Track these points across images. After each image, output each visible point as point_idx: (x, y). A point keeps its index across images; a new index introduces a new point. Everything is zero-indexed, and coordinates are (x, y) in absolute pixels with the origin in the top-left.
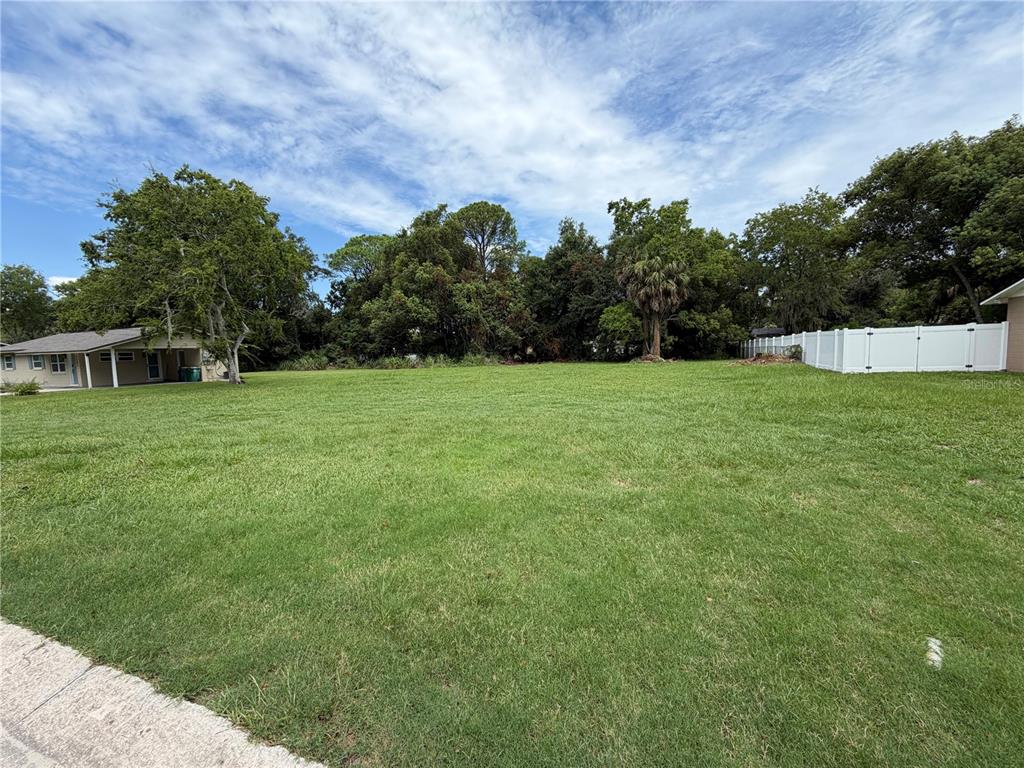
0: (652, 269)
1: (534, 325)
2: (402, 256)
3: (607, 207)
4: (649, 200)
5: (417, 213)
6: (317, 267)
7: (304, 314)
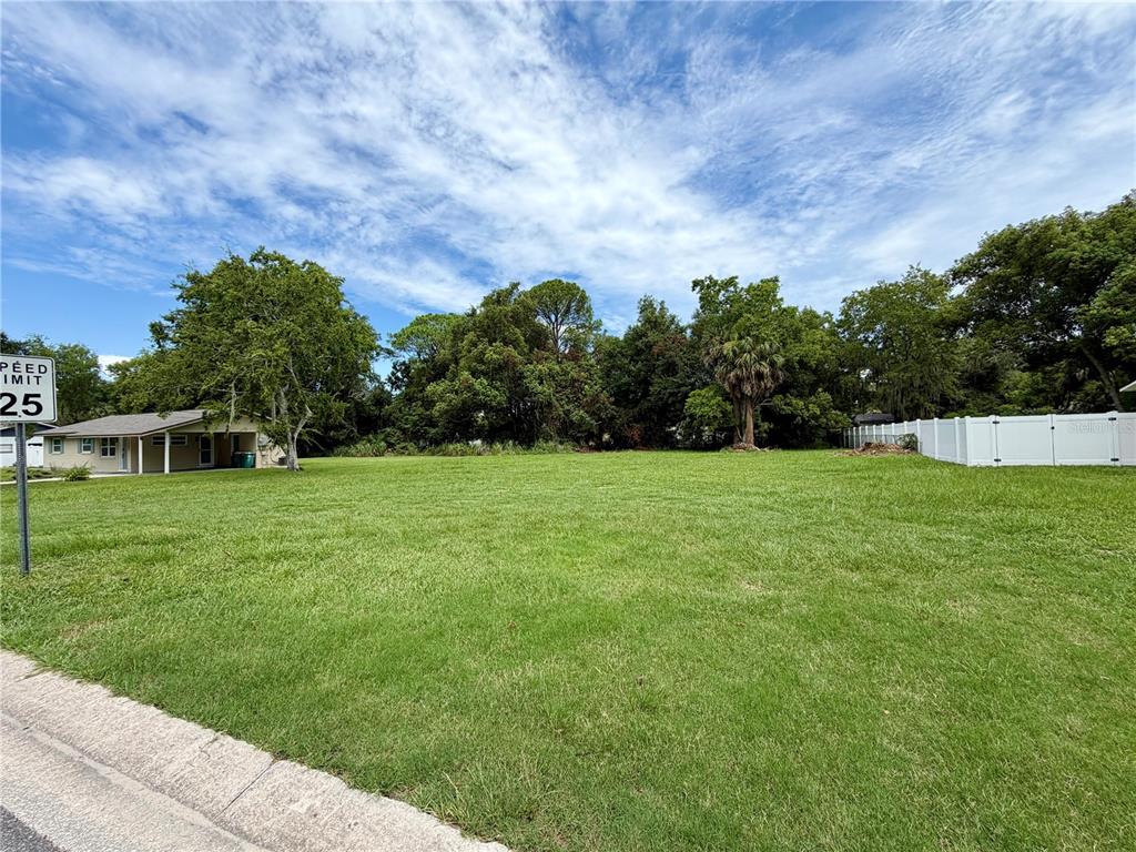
0: (743, 350)
1: (612, 410)
2: (471, 336)
3: (691, 285)
4: (736, 278)
5: (487, 292)
6: (379, 346)
7: (363, 396)
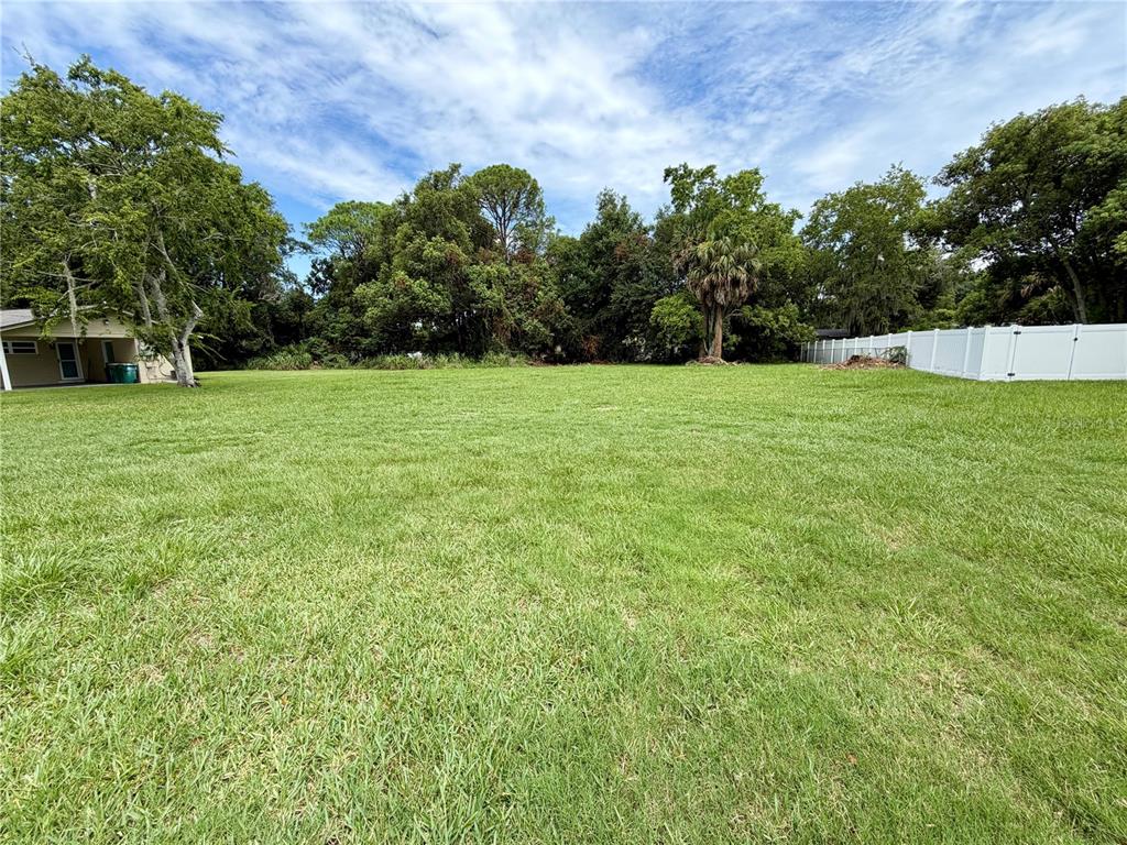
0: (720, 253)
1: (568, 319)
2: (405, 228)
3: (664, 174)
4: (715, 167)
6: (293, 240)
7: (278, 299)
